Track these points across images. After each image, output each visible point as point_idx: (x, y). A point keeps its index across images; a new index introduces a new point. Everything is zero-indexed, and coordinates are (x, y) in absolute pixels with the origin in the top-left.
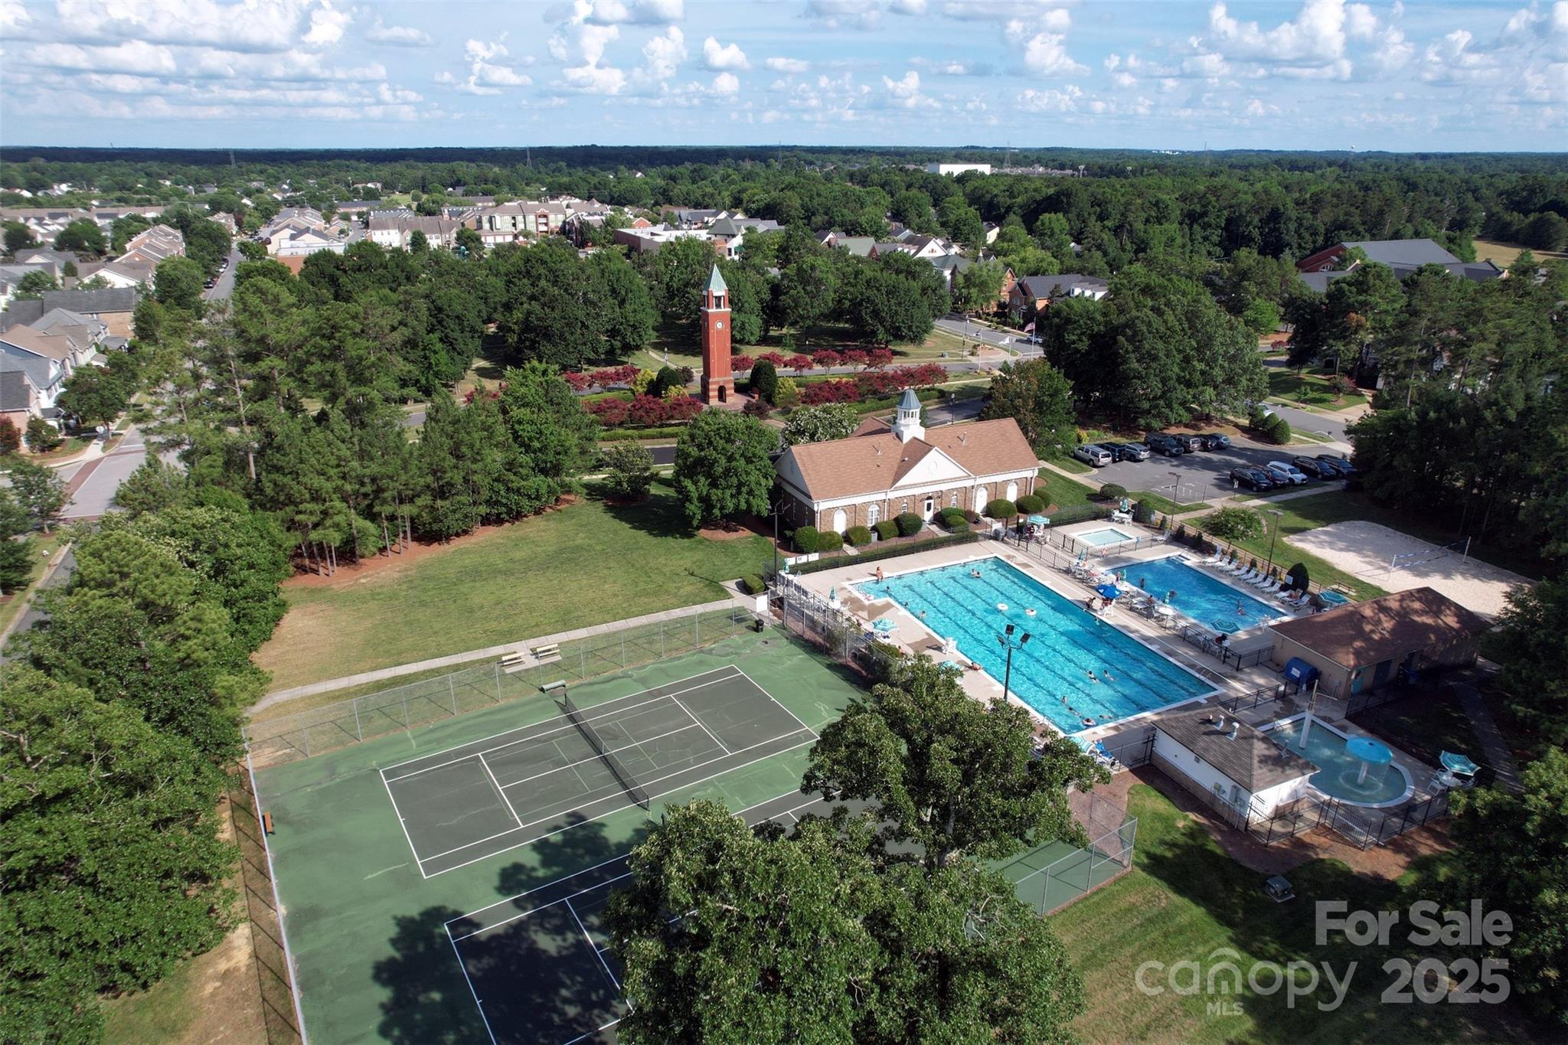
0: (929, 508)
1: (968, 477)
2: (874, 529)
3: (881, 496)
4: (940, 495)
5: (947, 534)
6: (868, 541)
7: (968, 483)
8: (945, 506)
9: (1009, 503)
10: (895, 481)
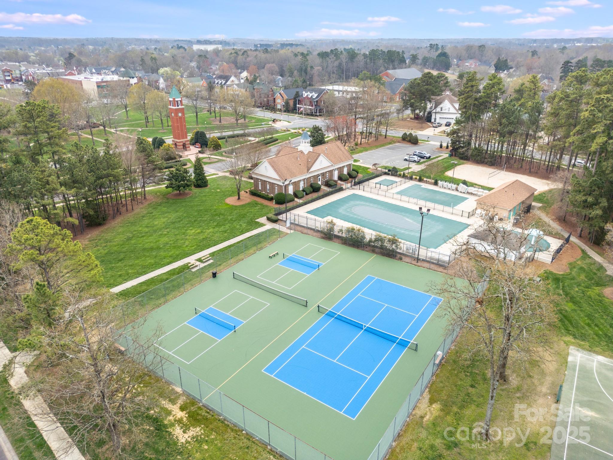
0: (319, 180)
1: (332, 166)
2: (303, 191)
3: (305, 177)
6: (303, 196)
8: (325, 179)
10: (308, 170)
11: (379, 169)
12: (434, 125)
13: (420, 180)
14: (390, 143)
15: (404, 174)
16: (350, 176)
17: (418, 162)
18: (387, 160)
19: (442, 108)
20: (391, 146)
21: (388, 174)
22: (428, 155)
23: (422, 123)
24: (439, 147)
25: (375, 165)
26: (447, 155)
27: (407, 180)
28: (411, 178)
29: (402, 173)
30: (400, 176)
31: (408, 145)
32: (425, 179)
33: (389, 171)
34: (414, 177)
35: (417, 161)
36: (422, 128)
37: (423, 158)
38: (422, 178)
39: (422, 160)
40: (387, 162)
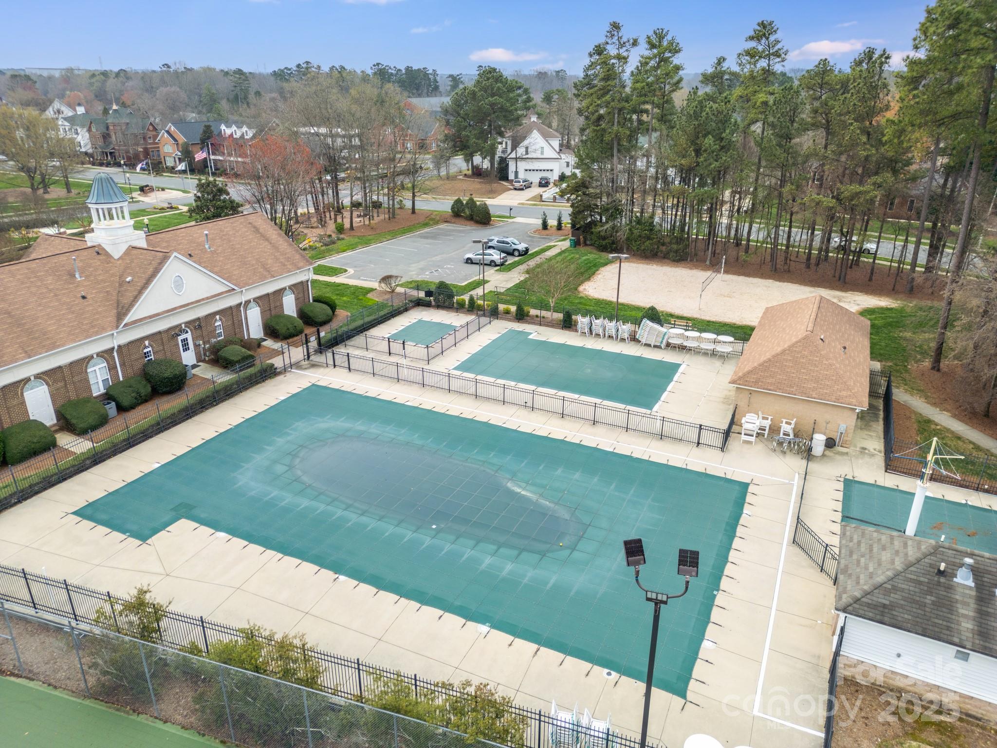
0: (186, 348)
1: (231, 292)
2: (108, 397)
3: (103, 345)
4: (199, 324)
7: (232, 301)
8: (209, 339)
9: (291, 317)
10: (120, 316)
11: (400, 290)
12: (517, 185)
13: (521, 316)
14: (426, 225)
15: (472, 299)
16: (307, 318)
17: (501, 266)
18: (422, 264)
19: (527, 148)
20: (427, 230)
21: (428, 305)
22: (522, 247)
23: (490, 182)
24: (541, 227)
25: (386, 279)
26: (567, 244)
27: (484, 320)
28: (494, 313)
29: (466, 298)
30: (460, 307)
31: (468, 228)
32: (533, 312)
33: (429, 294)
34: (502, 307)
35: (498, 262)
36: (493, 193)
37: (511, 253)
38: (526, 309)
39: (511, 260)
40: (423, 270)
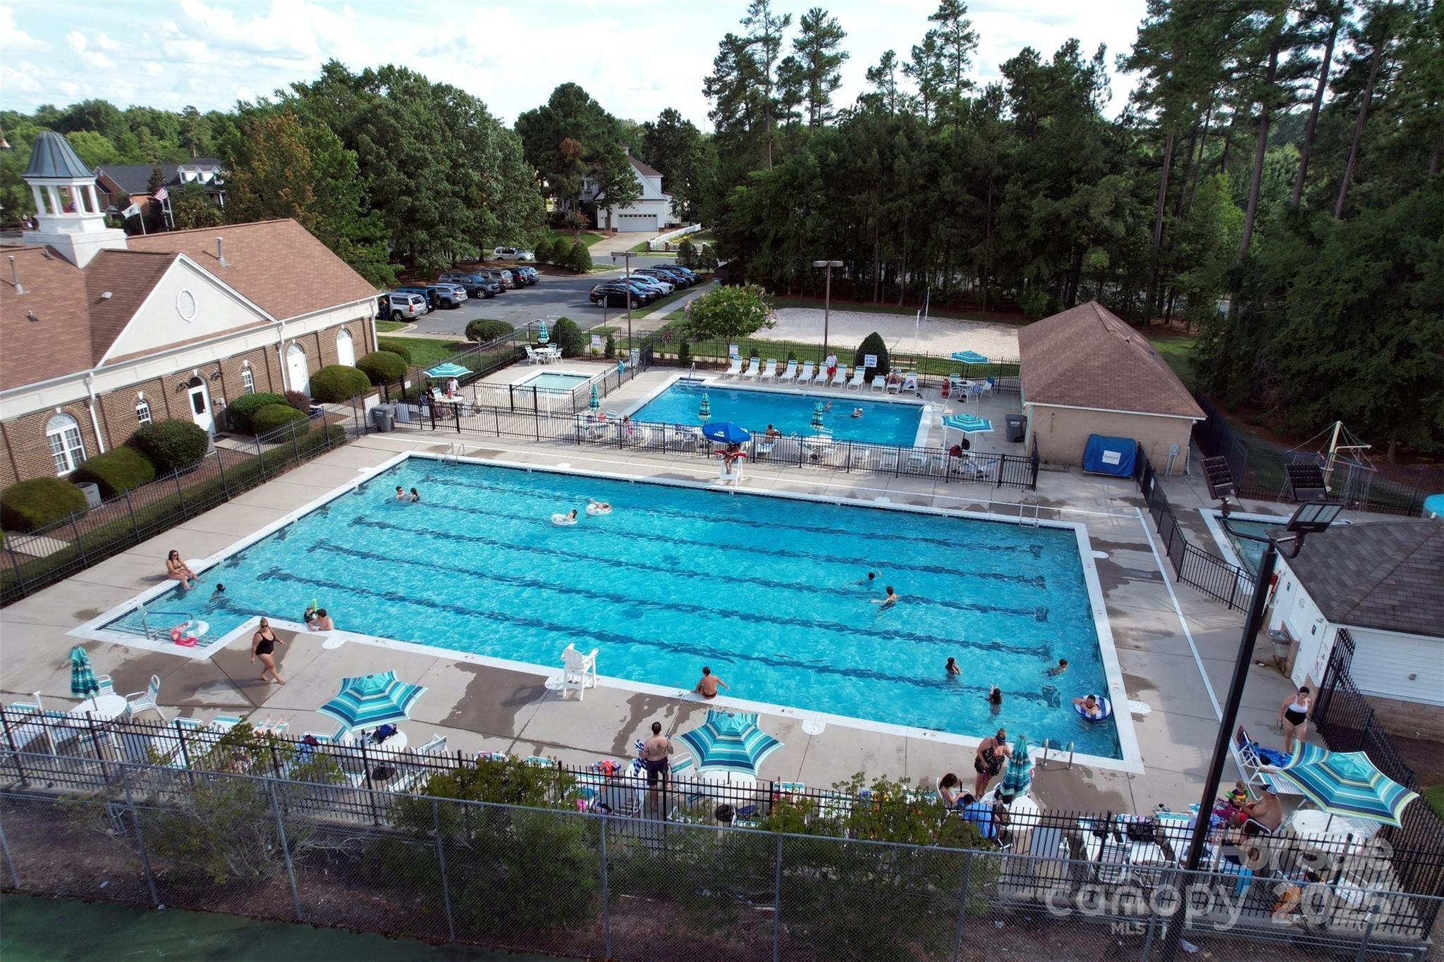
0: (200, 408)
1: (265, 324)
2: (83, 476)
3: (73, 391)
4: (218, 371)
5: (266, 448)
6: (80, 508)
7: (266, 338)
8: (234, 395)
9: (348, 369)
10: (99, 349)
13: (687, 363)
15: (610, 344)
16: (371, 372)
30: (593, 356)
31: (562, 277)
